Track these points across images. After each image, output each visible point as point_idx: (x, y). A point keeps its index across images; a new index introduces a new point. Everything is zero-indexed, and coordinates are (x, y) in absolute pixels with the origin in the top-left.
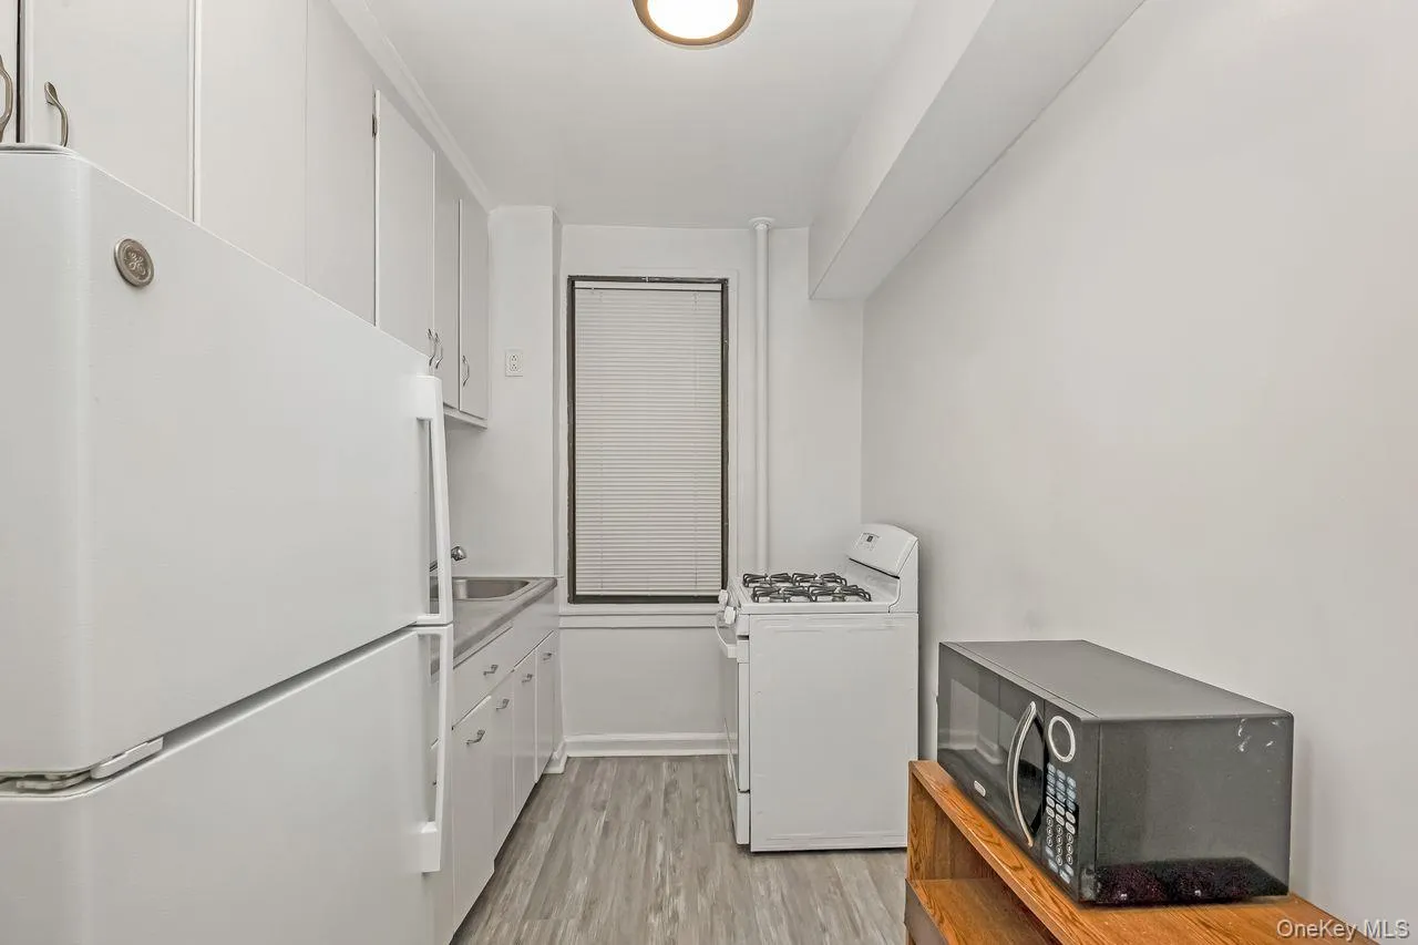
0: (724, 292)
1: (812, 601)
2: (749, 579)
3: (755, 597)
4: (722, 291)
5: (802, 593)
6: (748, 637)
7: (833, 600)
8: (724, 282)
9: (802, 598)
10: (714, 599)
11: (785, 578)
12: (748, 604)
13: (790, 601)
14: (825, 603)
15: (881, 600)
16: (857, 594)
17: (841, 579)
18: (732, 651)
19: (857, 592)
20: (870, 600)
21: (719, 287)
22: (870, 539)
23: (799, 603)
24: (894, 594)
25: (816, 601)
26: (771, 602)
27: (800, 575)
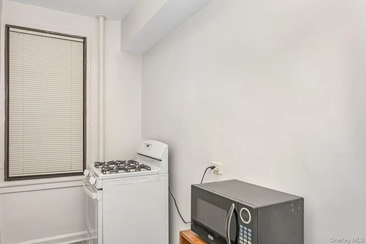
0: (85, 43)
1: (128, 172)
2: (98, 165)
3: (103, 171)
4: (84, 42)
5: (123, 169)
6: (102, 189)
7: (136, 171)
8: (84, 39)
9: (122, 171)
10: (82, 174)
11: (112, 163)
12: (101, 175)
13: (118, 173)
14: (133, 172)
15: (155, 169)
16: (144, 168)
17: (136, 162)
18: (94, 196)
19: (143, 167)
20: (150, 170)
21: (82, 40)
22: (148, 146)
23: (122, 173)
24: (160, 167)
25: (129, 172)
26: (110, 173)
27: (119, 161)
